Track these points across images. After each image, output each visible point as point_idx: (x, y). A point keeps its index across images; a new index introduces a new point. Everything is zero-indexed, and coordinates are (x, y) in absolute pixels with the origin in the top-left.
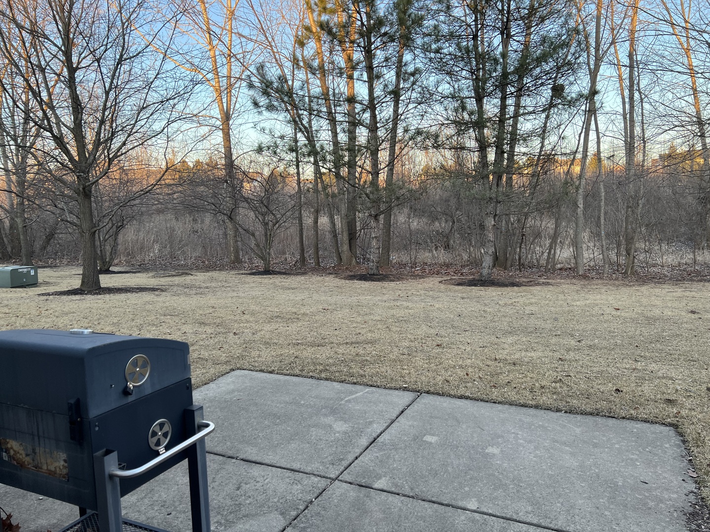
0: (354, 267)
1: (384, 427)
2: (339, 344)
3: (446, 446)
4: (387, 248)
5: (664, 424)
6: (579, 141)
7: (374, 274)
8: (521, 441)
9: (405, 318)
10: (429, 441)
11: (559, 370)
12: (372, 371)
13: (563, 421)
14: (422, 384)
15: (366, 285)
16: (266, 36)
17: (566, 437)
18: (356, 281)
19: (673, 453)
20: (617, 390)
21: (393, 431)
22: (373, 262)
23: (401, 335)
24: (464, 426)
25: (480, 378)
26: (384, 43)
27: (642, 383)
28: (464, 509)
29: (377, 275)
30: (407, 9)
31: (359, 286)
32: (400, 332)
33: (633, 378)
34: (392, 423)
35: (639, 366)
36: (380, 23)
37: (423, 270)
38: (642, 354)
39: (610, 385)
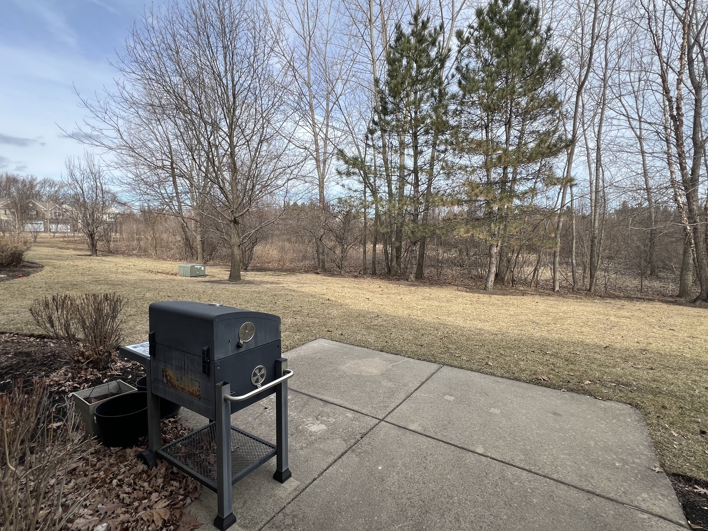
3: (460, 405)
4: (421, 265)
6: (558, 198)
8: (516, 406)
10: (449, 399)
16: (349, 127)
21: (423, 390)
22: (412, 273)
24: (474, 392)
28: (474, 452)
34: (422, 384)
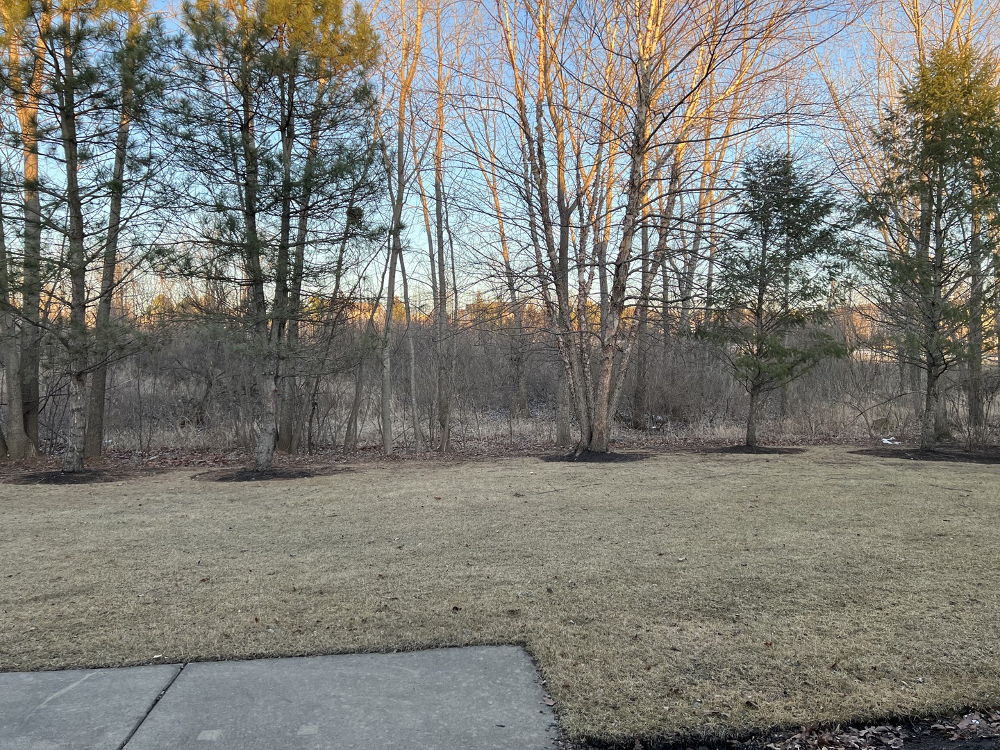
0: (34, 461)
1: (127, 734)
2: (20, 603)
3: (236, 741)
4: (96, 427)
5: (511, 644)
6: (383, 282)
7: (73, 472)
8: (346, 706)
9: (142, 542)
10: (209, 739)
11: (381, 592)
12: (93, 641)
13: (397, 665)
14: (186, 648)
15: (61, 489)
17: (404, 687)
18: (38, 485)
19: (525, 680)
20: (456, 609)
21: (144, 737)
22: (73, 450)
23: (138, 572)
24: (261, 703)
25: (277, 622)
26: (96, 108)
27: (480, 594)
29: (80, 472)
30: (138, 67)
31: (46, 495)
32: (135, 568)
33: (469, 589)
34: (140, 724)
35: (473, 571)
36: (91, 76)
37: (162, 459)
38: (474, 556)
39: (446, 603)
